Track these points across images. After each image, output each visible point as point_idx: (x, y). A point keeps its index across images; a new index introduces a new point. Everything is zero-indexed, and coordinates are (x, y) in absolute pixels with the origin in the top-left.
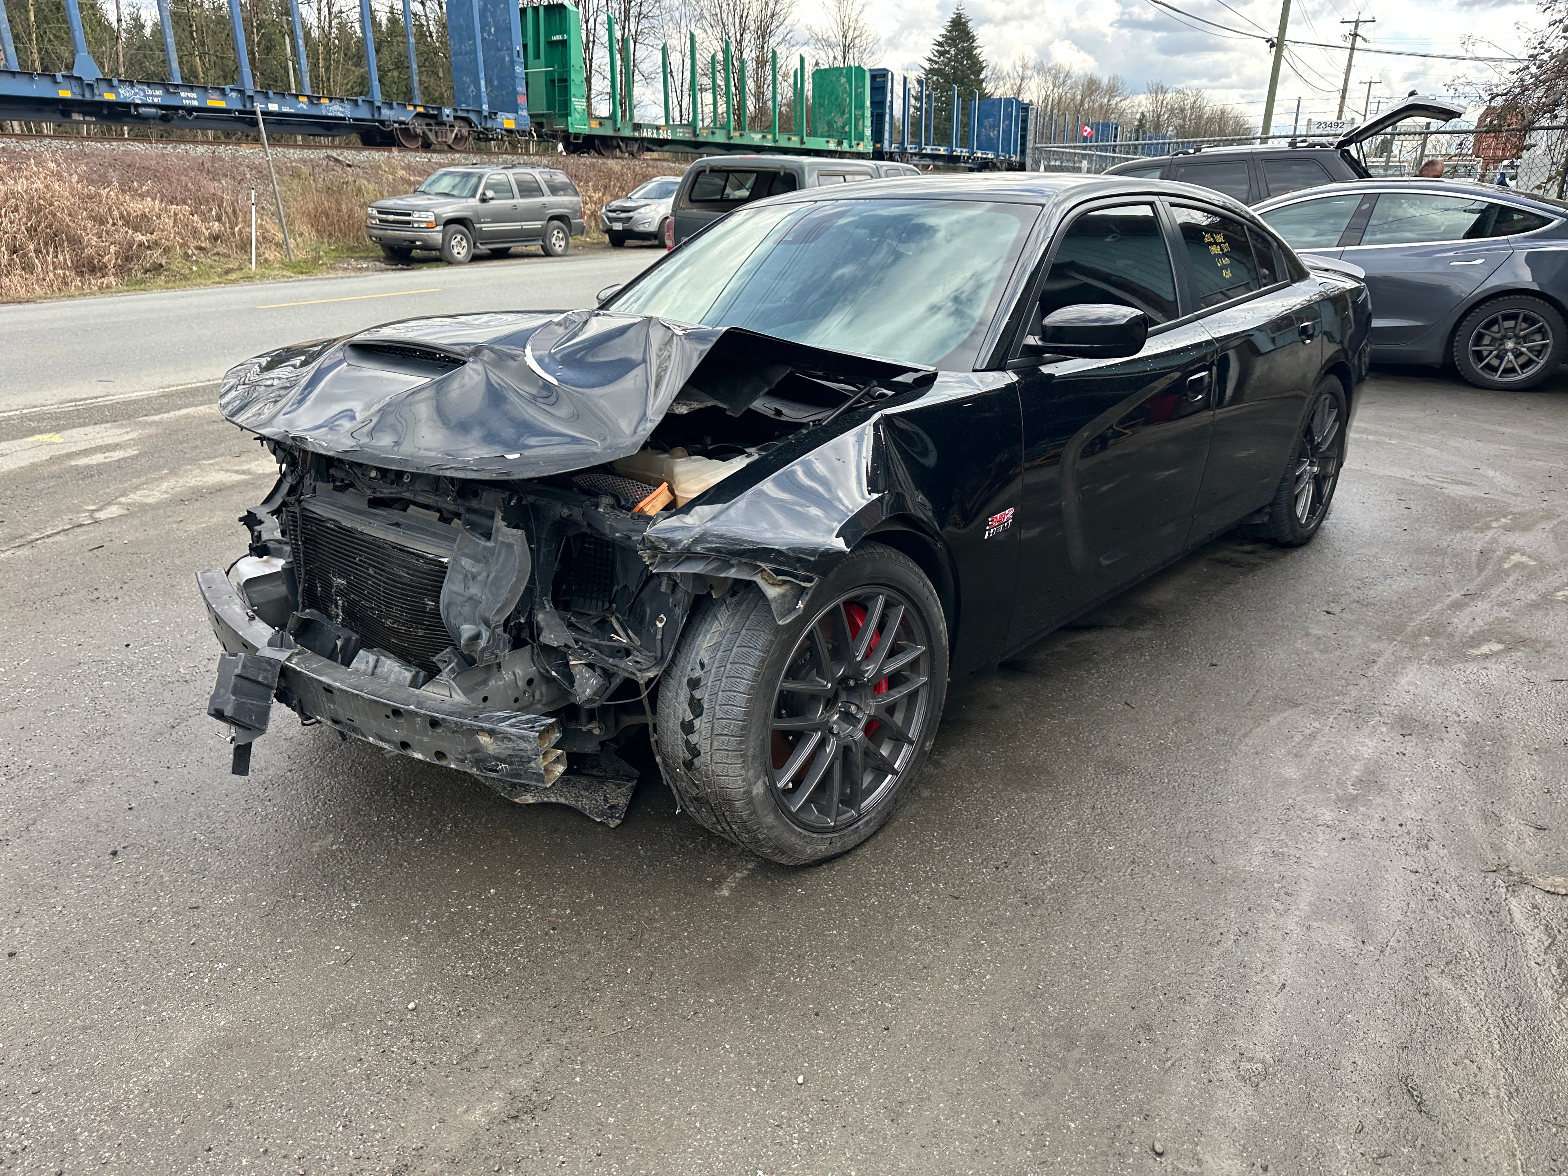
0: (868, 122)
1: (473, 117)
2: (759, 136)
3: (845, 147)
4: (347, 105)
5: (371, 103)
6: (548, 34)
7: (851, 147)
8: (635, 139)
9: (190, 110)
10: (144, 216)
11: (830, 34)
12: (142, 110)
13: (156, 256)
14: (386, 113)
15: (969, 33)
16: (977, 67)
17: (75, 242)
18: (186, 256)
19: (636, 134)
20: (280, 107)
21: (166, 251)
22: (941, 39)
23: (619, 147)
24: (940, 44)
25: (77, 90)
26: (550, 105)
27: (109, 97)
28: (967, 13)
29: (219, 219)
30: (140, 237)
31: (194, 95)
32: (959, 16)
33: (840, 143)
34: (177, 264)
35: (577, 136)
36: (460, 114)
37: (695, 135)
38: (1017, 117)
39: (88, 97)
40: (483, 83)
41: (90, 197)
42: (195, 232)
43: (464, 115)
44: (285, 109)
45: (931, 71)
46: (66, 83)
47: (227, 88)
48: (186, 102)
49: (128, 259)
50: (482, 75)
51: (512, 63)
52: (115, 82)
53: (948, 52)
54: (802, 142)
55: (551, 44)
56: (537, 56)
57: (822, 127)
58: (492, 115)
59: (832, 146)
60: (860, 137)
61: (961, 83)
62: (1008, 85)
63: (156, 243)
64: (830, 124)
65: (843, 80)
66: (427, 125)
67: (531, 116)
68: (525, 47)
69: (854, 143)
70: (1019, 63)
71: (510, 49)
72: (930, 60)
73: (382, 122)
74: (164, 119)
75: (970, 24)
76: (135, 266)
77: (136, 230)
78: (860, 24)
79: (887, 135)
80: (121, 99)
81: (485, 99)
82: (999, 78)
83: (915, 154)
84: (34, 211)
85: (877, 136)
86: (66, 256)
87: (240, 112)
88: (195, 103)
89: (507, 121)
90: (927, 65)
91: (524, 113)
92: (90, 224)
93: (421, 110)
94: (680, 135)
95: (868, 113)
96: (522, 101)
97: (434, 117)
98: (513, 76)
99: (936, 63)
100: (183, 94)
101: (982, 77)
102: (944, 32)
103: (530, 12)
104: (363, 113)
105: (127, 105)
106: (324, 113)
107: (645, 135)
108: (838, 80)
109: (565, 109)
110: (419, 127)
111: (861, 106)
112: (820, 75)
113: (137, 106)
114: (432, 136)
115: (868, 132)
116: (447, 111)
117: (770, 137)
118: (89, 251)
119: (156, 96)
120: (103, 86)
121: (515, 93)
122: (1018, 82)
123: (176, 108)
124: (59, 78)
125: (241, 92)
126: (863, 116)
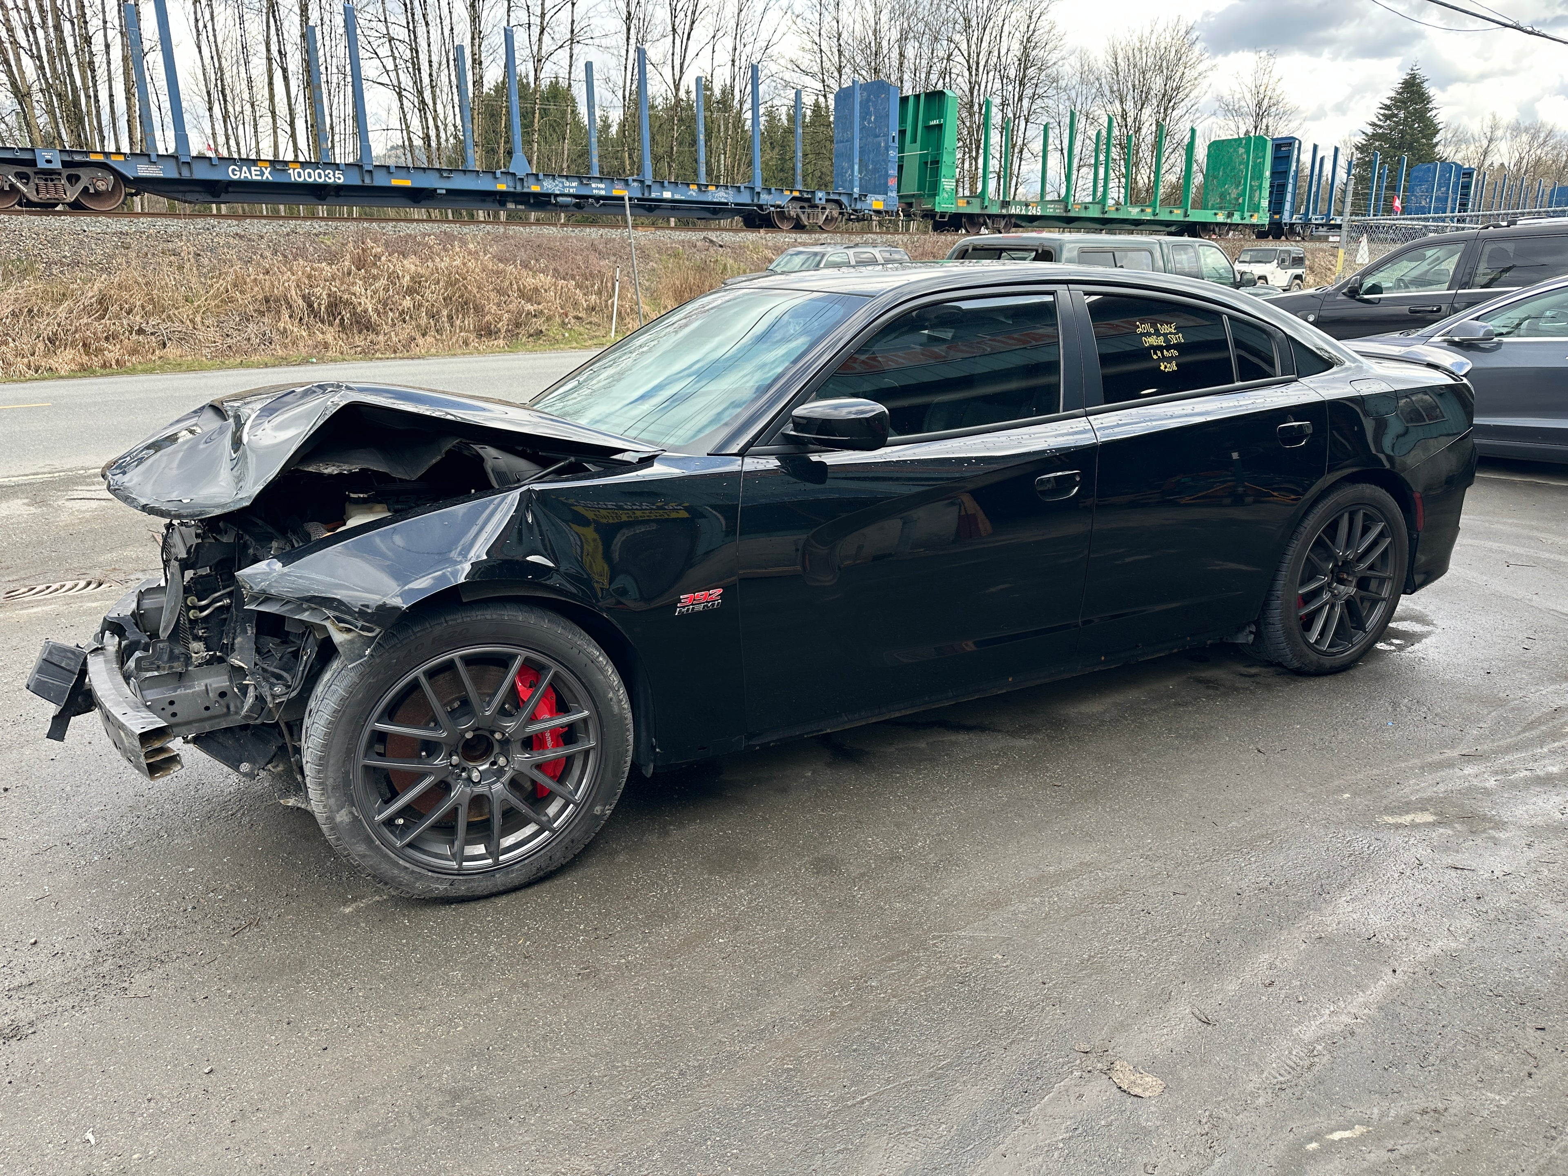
0: (1266, 193)
1: (844, 200)
2: (1138, 210)
3: (1236, 219)
4: (731, 191)
5: (752, 189)
6: (927, 118)
7: (1243, 218)
8: (1004, 216)
9: (598, 198)
10: (536, 290)
11: (1243, 103)
12: (560, 199)
13: (539, 323)
14: (765, 198)
15: (1423, 94)
16: (1430, 129)
17: (479, 310)
18: (563, 324)
19: (1004, 211)
20: (673, 195)
21: (549, 319)
22: (1388, 102)
23: (985, 224)
24: (1387, 108)
25: (511, 184)
26: (921, 187)
27: (535, 189)
28: (1422, 73)
29: (599, 293)
30: (529, 307)
31: (603, 186)
32: (1413, 77)
33: (1230, 215)
34: (555, 330)
35: (943, 215)
36: (832, 197)
37: (1067, 210)
38: (1456, 184)
39: (519, 189)
40: (856, 167)
41: (498, 273)
42: (576, 304)
43: (836, 197)
44: (677, 197)
45: (1375, 137)
46: (504, 178)
47: (630, 178)
48: (595, 192)
49: (518, 325)
50: (857, 160)
51: (887, 148)
52: (541, 176)
53: (1396, 116)
54: (1186, 215)
55: (928, 128)
56: (914, 140)
57: (1214, 199)
58: (863, 197)
59: (1221, 218)
60: (1256, 208)
61: (1410, 148)
62: (1472, 148)
63: (541, 312)
64: (1222, 196)
65: (1241, 150)
66: (801, 208)
67: (901, 197)
68: (902, 133)
69: (1247, 214)
70: (1488, 122)
71: (886, 135)
72: (1374, 125)
73: (760, 207)
74: (578, 206)
75: (1426, 85)
76: (522, 331)
77: (529, 300)
78: (1278, 92)
79: (1287, 206)
80: (544, 191)
81: (857, 183)
82: (1460, 139)
83: (1322, 225)
84: (450, 283)
85: (1276, 206)
86: (470, 321)
87: (639, 199)
88: (603, 193)
89: (876, 202)
90: (1370, 130)
91: (894, 194)
92: (493, 295)
93: (796, 194)
94: (1050, 211)
95: (1266, 184)
96: (893, 183)
97: (808, 200)
98: (886, 161)
99: (1381, 127)
100: (593, 185)
101: (1435, 140)
102: (1393, 94)
103: (911, 101)
104: (745, 198)
105: (549, 195)
106: (710, 199)
107: (1013, 211)
108: (1236, 151)
109: (934, 189)
110: (793, 210)
111: (1260, 177)
112: (1217, 148)
113: (556, 196)
114: (804, 218)
115: (1265, 203)
116: (820, 194)
117: (1149, 210)
118: (488, 318)
119: (572, 187)
120: (532, 179)
121: (887, 176)
122: (1485, 143)
123: (587, 197)
124: (498, 174)
125: (642, 182)
126: (1260, 187)
